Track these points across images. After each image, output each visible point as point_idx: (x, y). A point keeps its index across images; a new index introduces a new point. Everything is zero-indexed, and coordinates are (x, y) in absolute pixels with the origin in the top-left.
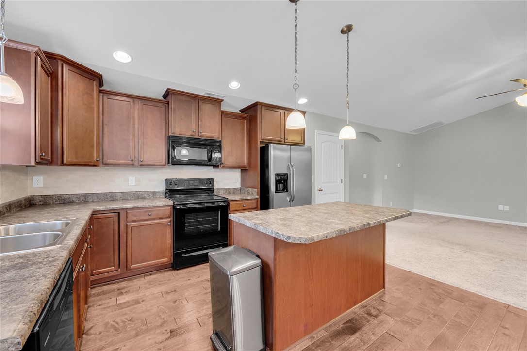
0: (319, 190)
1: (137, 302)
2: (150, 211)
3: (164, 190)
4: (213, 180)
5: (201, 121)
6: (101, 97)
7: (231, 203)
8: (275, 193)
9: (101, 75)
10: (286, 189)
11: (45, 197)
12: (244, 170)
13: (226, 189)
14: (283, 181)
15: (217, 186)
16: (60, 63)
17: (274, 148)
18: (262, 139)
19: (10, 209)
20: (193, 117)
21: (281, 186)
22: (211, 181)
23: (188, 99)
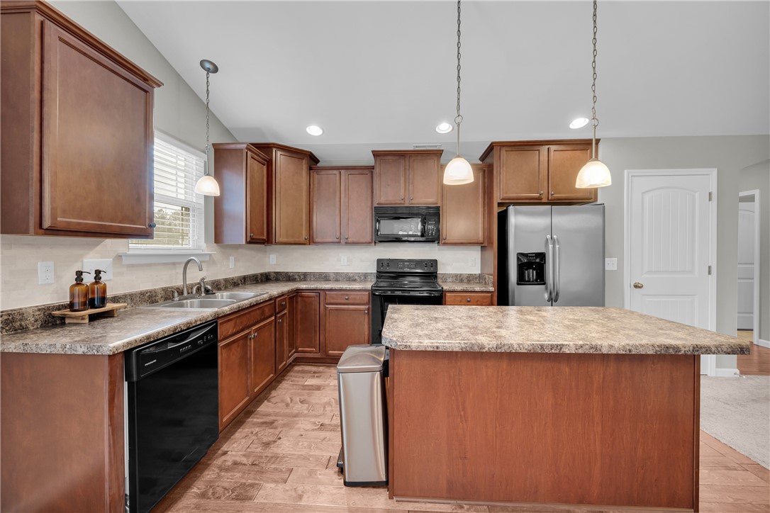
0: (636, 286)
1: (318, 388)
2: (347, 295)
3: (375, 271)
4: (436, 261)
5: (413, 183)
6: (312, 174)
7: (448, 294)
8: (518, 284)
9: (311, 153)
10: (541, 279)
11: (277, 273)
12: (483, 248)
13: (456, 275)
14: (534, 267)
15: (441, 271)
16: (274, 150)
17: (517, 213)
18: (503, 199)
19: (245, 281)
20: (402, 181)
21: (532, 274)
22: (434, 263)
23: (396, 158)
